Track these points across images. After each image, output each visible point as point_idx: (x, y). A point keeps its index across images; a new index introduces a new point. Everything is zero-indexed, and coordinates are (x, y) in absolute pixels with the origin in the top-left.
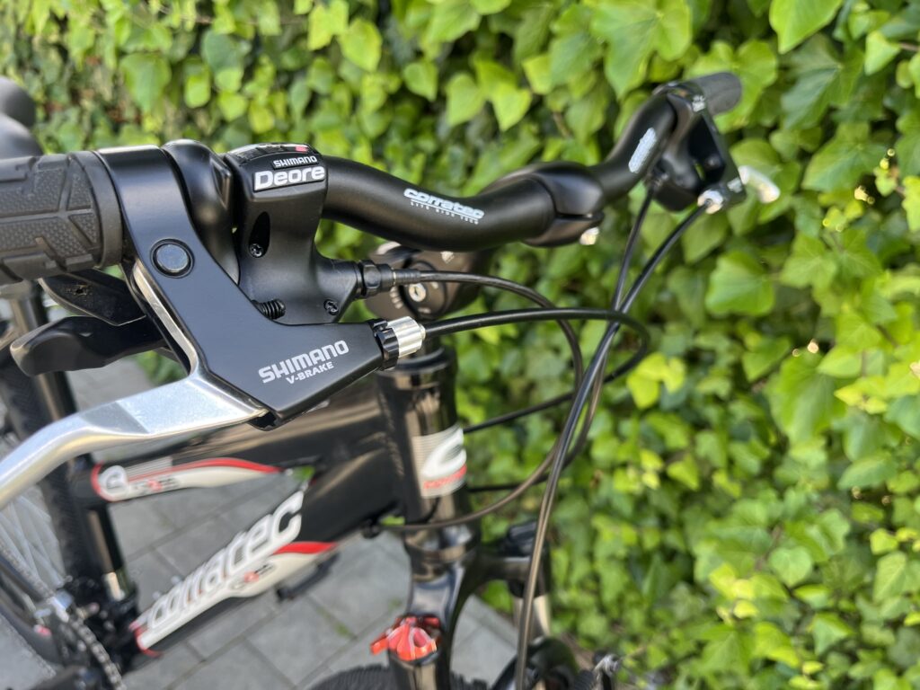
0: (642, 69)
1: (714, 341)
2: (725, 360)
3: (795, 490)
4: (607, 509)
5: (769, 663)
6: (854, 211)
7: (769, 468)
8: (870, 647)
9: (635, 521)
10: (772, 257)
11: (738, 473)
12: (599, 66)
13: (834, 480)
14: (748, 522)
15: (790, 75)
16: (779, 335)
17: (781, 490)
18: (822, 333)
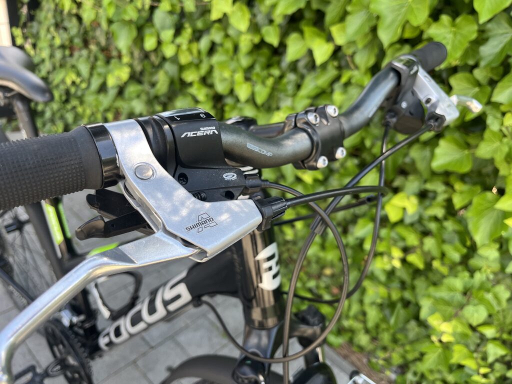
0: (399, 31)
1: (436, 186)
2: (441, 198)
3: (480, 273)
5: (461, 367)
7: (465, 259)
9: (386, 285)
10: (472, 140)
11: (446, 261)
12: (374, 30)
13: (503, 268)
14: (451, 289)
15: (485, 36)
16: (475, 184)
17: (472, 272)
18: (499, 183)
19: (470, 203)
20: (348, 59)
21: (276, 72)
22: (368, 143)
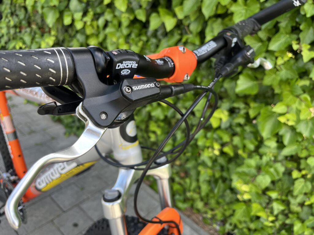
0: (214, 8)
1: (239, 105)
2: (243, 112)
3: (266, 156)
4: (204, 164)
7: (258, 148)
8: (293, 213)
9: (212, 168)
10: (258, 75)
12: (200, 10)
14: (249, 166)
16: (261, 103)
17: (261, 156)
19: (259, 114)
20: (186, 28)
21: (144, 38)
22: (199, 80)
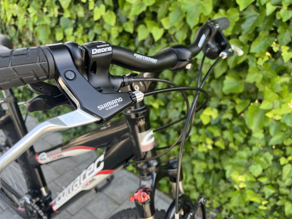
0: (198, 19)
1: (226, 102)
2: (230, 108)
3: (255, 147)
4: (196, 158)
5: (251, 203)
6: (266, 59)
7: (246, 140)
8: (282, 195)
9: (205, 161)
10: (242, 75)
11: (237, 143)
12: (185, 20)
13: (267, 143)
14: (241, 158)
15: (243, 18)
16: (246, 99)
17: (251, 147)
18: (259, 97)
20: (172, 37)
21: (133, 48)
